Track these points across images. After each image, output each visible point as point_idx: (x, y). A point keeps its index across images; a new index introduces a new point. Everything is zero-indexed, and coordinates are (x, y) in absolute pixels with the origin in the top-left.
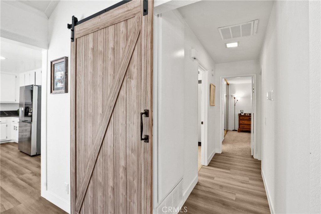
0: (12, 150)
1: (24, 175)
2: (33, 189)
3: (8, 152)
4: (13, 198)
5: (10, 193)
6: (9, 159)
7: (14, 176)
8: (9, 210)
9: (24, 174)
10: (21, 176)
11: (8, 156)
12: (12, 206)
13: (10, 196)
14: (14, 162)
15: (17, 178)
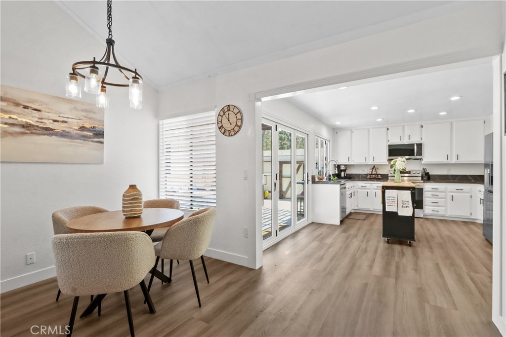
0: (475, 233)
1: (478, 275)
2: (484, 302)
3: (468, 235)
4: (451, 296)
5: (450, 288)
6: (467, 244)
7: (464, 270)
8: (440, 307)
9: (477, 273)
10: (472, 274)
11: (467, 240)
12: (445, 306)
13: (448, 291)
14: (471, 251)
15: (466, 274)
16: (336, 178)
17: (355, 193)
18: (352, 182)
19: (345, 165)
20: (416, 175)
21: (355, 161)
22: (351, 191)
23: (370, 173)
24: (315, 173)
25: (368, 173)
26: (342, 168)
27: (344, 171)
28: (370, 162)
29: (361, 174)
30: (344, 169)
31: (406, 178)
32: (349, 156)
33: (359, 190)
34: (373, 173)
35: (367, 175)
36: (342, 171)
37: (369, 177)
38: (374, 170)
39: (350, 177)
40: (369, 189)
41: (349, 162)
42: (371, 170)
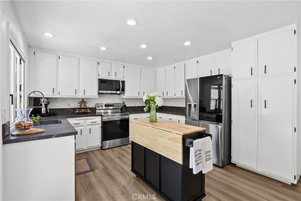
19: (47, 99)
20: (118, 107)
23: (79, 107)
25: (76, 107)
27: (46, 105)
28: (81, 95)
31: (110, 111)
32: (55, 87)
34: (82, 107)
35: (75, 109)
37: (77, 112)
38: (83, 104)
39: (55, 114)
40: (83, 126)
41: (54, 94)
42: (80, 104)
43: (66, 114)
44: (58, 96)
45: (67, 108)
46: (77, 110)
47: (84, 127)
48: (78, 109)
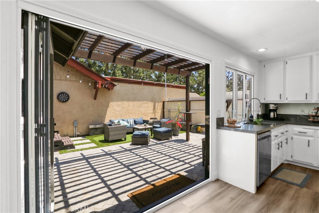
16: (261, 120)
17: (289, 140)
18: (285, 126)
19: (275, 104)
21: (290, 98)
22: (283, 139)
23: (314, 114)
24: (224, 115)
25: (310, 114)
26: (272, 107)
27: (275, 111)
29: (299, 116)
30: (275, 108)
32: (282, 93)
33: (294, 136)
34: (318, 114)
35: (309, 116)
36: (271, 111)
37: (311, 120)
39: (283, 119)
40: (312, 136)
41: (281, 100)
42: (316, 111)
43: (298, 120)
44: (286, 102)
45: (300, 115)
46: (312, 118)
47: (314, 138)
48: (313, 116)
